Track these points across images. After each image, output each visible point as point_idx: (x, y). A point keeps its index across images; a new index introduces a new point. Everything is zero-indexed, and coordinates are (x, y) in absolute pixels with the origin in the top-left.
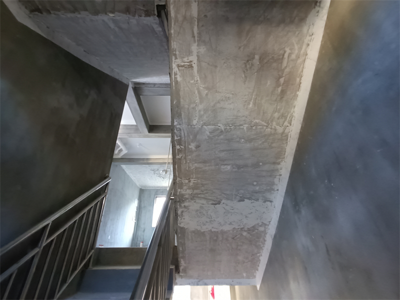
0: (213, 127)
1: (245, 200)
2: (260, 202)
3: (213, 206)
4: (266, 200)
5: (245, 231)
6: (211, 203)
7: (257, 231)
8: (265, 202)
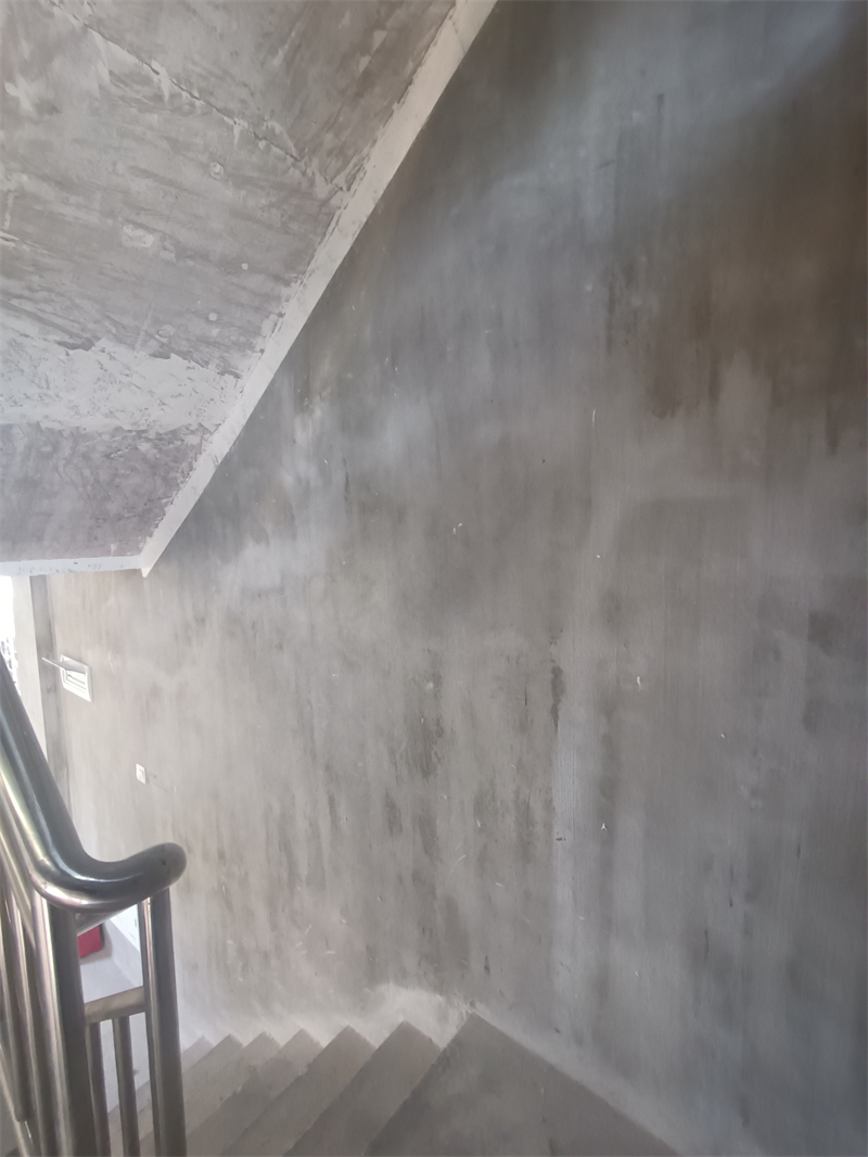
0: (131, 59)
1: (173, 355)
2: (212, 371)
3: (62, 350)
4: (227, 370)
5: (148, 440)
6: (58, 339)
7: (179, 443)
8: (222, 374)
